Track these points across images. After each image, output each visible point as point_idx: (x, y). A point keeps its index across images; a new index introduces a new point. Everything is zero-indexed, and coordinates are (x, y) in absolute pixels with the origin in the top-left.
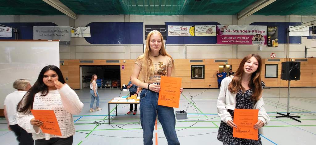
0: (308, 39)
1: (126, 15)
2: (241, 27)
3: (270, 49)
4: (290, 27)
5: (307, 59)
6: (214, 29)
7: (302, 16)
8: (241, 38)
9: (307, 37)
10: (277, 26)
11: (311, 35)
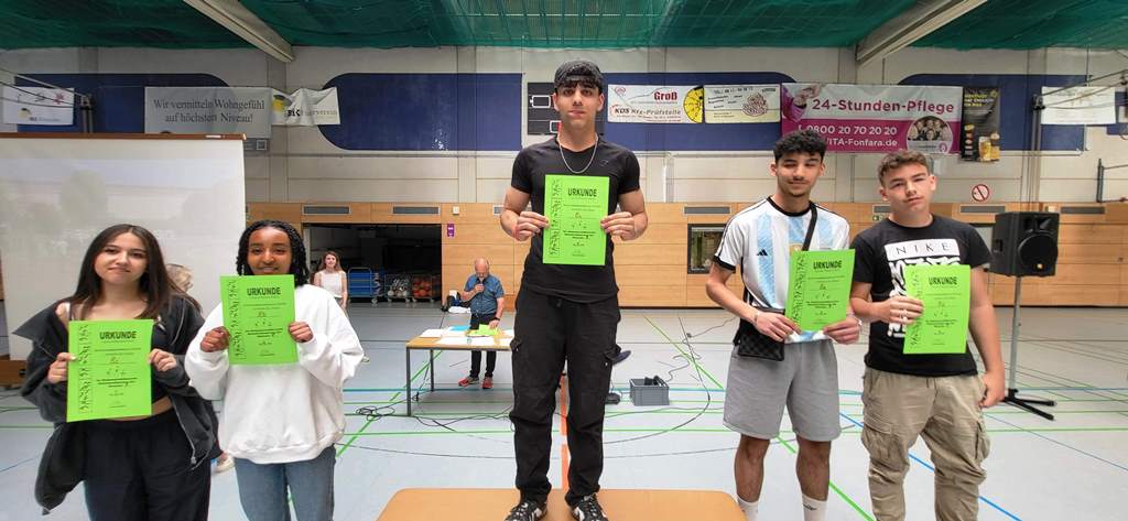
0: (1109, 133)
1: (465, 49)
2: (865, 91)
3: (970, 168)
4: (1045, 90)
5: (1104, 205)
6: (773, 98)
7: (1091, 53)
8: (869, 130)
9: (1105, 129)
10: (996, 88)
11: (1122, 120)
